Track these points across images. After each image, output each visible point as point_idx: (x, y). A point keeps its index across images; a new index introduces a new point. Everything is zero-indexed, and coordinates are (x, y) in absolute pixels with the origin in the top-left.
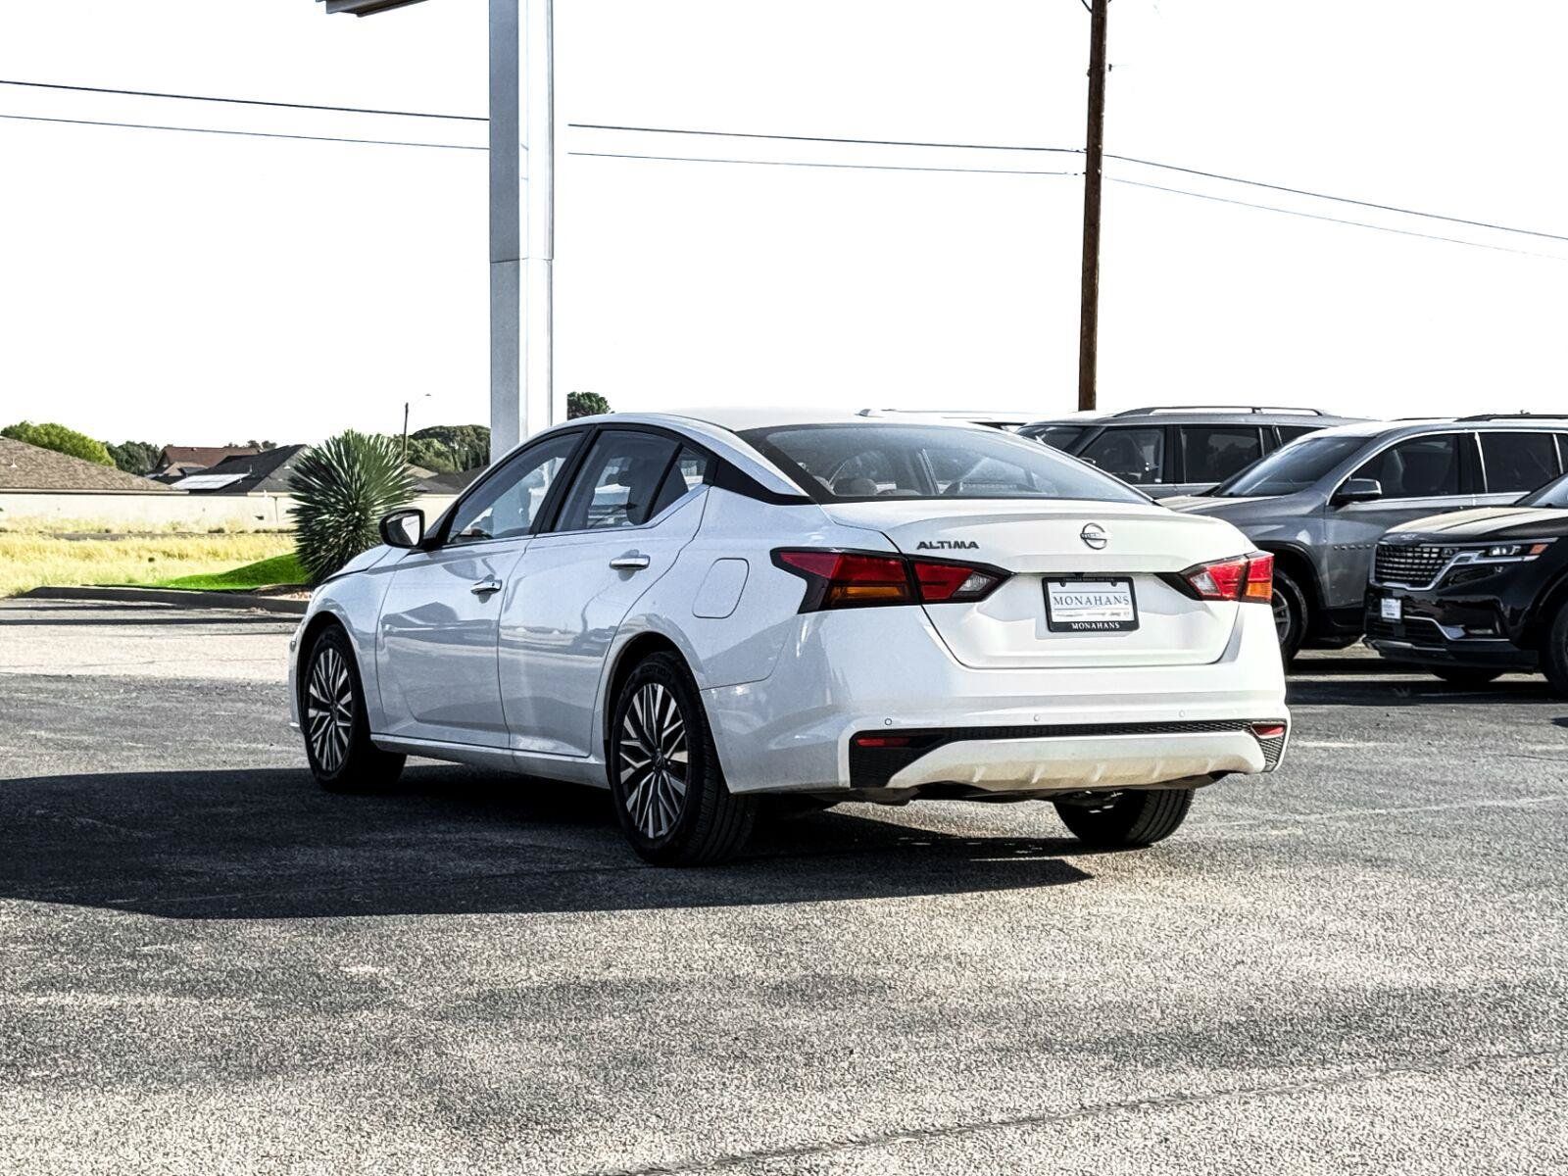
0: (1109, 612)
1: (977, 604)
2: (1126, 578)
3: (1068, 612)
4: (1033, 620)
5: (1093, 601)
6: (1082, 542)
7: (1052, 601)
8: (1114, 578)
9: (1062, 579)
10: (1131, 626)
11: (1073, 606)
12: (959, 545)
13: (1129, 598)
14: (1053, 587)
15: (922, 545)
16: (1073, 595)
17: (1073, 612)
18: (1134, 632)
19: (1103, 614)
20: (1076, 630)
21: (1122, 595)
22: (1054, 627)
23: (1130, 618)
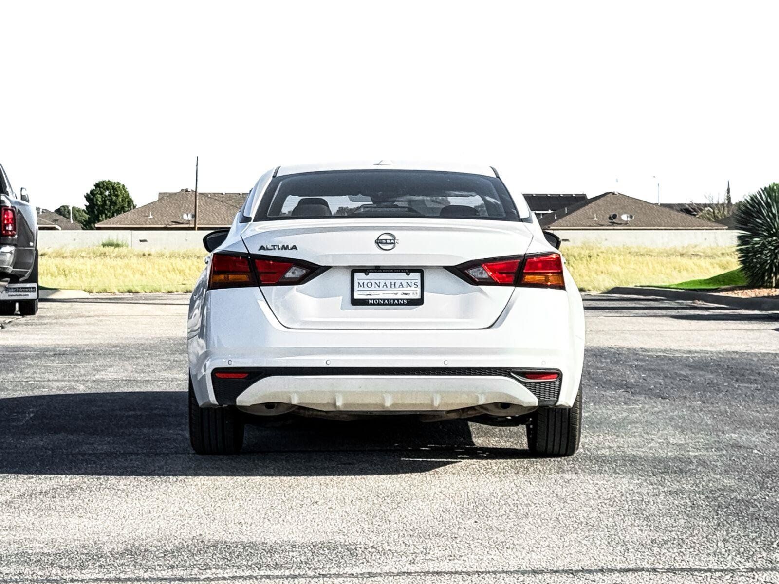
0: (401, 292)
1: (296, 286)
2: (420, 270)
3: (368, 293)
4: (341, 298)
5: (389, 285)
6: (375, 246)
7: (356, 285)
8: (409, 270)
9: (366, 270)
10: (419, 302)
11: (373, 288)
12: (285, 248)
13: (419, 284)
14: (358, 276)
15: (262, 248)
16: (372, 281)
17: (372, 293)
18: (421, 306)
19: (396, 294)
20: (371, 304)
21: (413, 281)
22: (355, 302)
23: (418, 297)
